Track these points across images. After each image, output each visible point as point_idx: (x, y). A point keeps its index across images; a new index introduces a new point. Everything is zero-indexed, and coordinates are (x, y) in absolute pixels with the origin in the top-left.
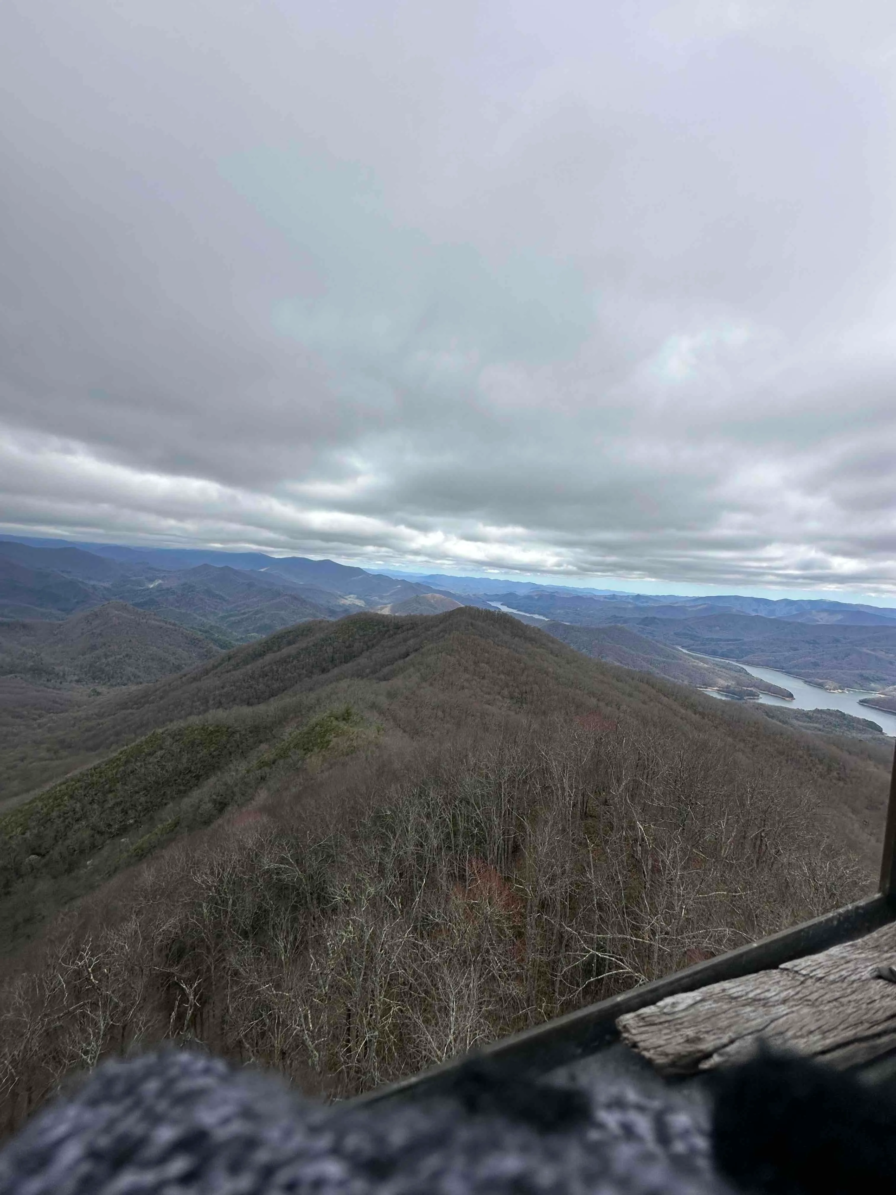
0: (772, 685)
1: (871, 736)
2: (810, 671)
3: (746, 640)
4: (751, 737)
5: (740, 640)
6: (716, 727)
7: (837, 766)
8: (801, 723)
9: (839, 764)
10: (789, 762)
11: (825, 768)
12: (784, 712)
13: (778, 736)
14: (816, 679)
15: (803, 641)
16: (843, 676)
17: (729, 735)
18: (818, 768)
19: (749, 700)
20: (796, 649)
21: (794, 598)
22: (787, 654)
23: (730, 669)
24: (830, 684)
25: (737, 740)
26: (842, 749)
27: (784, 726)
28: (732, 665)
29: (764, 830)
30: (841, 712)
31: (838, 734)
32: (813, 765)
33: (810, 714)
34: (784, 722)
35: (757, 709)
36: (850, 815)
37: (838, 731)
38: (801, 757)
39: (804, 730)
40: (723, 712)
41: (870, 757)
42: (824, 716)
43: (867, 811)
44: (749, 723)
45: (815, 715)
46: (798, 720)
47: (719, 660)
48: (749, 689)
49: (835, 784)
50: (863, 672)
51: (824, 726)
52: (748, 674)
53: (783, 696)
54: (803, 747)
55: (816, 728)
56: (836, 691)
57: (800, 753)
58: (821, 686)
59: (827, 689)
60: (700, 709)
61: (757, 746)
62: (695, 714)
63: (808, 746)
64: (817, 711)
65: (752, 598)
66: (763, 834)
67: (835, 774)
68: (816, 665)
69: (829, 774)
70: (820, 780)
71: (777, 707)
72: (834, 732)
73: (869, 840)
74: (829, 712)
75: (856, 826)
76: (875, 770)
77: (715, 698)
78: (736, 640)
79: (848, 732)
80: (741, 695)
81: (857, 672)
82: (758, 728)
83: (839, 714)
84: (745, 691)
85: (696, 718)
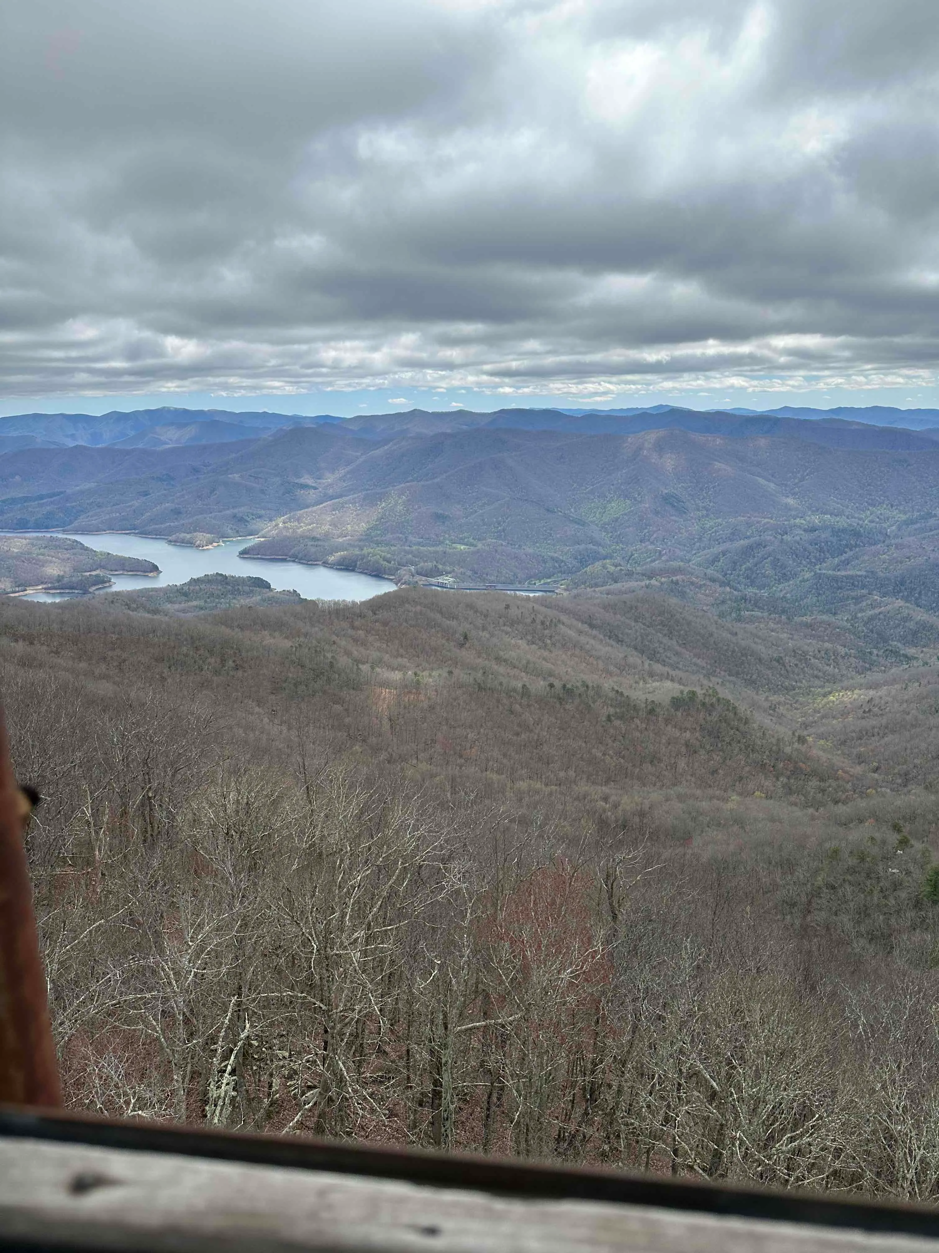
0: (125, 559)
1: (259, 597)
2: (172, 524)
3: (69, 491)
4: (113, 649)
5: (61, 493)
6: (57, 653)
7: (231, 652)
8: (177, 606)
9: (232, 648)
10: (173, 668)
11: (218, 660)
12: (151, 597)
13: (151, 636)
14: (182, 535)
15: (153, 478)
16: (214, 522)
17: (80, 659)
18: (209, 664)
19: (97, 592)
20: (146, 494)
21: (126, 409)
22: (136, 503)
23: (56, 547)
24: (200, 537)
25: (94, 662)
26: (232, 627)
27: (155, 617)
28: (57, 539)
29: (150, 788)
30: (221, 575)
31: (223, 606)
32: (203, 662)
33: (186, 588)
34: (155, 612)
35: (112, 602)
36: (257, 709)
37: (223, 604)
38: (186, 655)
39: (182, 615)
40: (62, 622)
41: (264, 626)
42: (203, 586)
43: (273, 697)
44: (105, 629)
45: (192, 588)
46: (171, 602)
47: (35, 535)
48: (94, 573)
49: (233, 676)
50: (236, 511)
51: (206, 602)
52: (87, 549)
53: (145, 572)
54: (186, 640)
55: (196, 607)
56: (210, 547)
57: (184, 649)
58: (189, 544)
59: (199, 546)
60: (22, 630)
61: (124, 661)
62: (16, 641)
63: (192, 638)
64: (194, 582)
65: (63, 415)
66: (150, 795)
67: (231, 663)
68: (177, 512)
69: (224, 666)
70: (215, 678)
71: (141, 591)
72: (219, 605)
73: (281, 732)
74: (207, 580)
75: (266, 720)
76: (272, 641)
77: (45, 603)
78: (54, 495)
79: (234, 601)
80: (83, 587)
81: (228, 512)
82: (120, 633)
83: (219, 578)
84: (87, 578)
85: (20, 647)
